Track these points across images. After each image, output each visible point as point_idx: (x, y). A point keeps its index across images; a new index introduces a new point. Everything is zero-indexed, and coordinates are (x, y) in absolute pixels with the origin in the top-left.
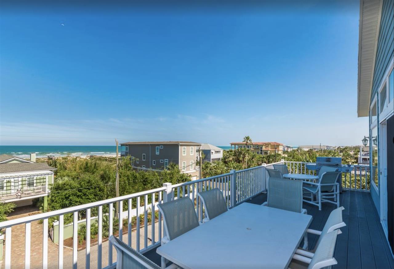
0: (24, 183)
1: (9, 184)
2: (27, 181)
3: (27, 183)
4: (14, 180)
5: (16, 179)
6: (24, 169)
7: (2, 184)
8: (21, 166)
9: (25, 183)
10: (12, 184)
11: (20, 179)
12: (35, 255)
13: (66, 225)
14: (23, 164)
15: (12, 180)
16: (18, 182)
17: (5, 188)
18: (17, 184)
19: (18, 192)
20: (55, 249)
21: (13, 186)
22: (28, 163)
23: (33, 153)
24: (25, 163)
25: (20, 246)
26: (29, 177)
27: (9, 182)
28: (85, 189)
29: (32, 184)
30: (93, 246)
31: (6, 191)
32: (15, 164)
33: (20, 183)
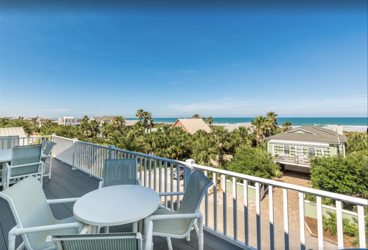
0: (305, 151)
1: (293, 150)
2: (308, 151)
3: (308, 153)
4: (297, 148)
5: (299, 147)
6: (305, 139)
7: (288, 149)
8: (304, 136)
9: (307, 152)
10: (296, 150)
11: (302, 148)
12: (278, 213)
13: (313, 203)
14: (307, 134)
15: (296, 147)
16: (300, 150)
17: (290, 153)
18: (299, 151)
19: (295, 158)
20: (294, 219)
21: (296, 152)
22: (312, 134)
23: (339, 125)
24: (308, 134)
25: (277, 201)
26: (311, 147)
27: (293, 148)
28: (340, 171)
29: (313, 154)
30: (332, 243)
31: (291, 155)
32: (300, 133)
33: (302, 151)
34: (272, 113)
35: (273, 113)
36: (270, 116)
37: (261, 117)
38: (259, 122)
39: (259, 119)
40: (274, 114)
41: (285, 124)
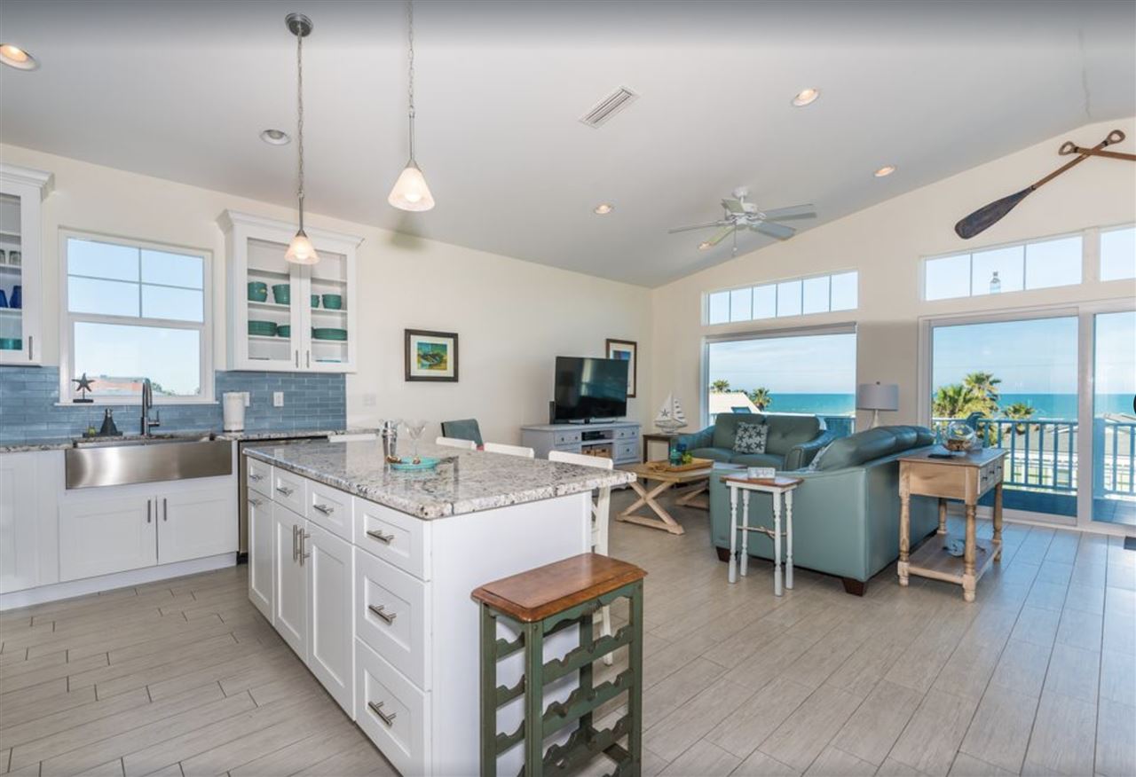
34: (984, 377)
35: (988, 377)
36: (977, 385)
37: (957, 389)
38: (954, 401)
39: (951, 393)
40: (991, 379)
41: (1012, 409)
